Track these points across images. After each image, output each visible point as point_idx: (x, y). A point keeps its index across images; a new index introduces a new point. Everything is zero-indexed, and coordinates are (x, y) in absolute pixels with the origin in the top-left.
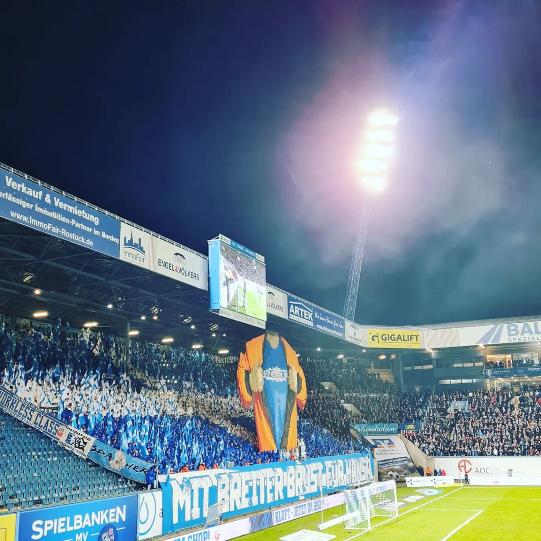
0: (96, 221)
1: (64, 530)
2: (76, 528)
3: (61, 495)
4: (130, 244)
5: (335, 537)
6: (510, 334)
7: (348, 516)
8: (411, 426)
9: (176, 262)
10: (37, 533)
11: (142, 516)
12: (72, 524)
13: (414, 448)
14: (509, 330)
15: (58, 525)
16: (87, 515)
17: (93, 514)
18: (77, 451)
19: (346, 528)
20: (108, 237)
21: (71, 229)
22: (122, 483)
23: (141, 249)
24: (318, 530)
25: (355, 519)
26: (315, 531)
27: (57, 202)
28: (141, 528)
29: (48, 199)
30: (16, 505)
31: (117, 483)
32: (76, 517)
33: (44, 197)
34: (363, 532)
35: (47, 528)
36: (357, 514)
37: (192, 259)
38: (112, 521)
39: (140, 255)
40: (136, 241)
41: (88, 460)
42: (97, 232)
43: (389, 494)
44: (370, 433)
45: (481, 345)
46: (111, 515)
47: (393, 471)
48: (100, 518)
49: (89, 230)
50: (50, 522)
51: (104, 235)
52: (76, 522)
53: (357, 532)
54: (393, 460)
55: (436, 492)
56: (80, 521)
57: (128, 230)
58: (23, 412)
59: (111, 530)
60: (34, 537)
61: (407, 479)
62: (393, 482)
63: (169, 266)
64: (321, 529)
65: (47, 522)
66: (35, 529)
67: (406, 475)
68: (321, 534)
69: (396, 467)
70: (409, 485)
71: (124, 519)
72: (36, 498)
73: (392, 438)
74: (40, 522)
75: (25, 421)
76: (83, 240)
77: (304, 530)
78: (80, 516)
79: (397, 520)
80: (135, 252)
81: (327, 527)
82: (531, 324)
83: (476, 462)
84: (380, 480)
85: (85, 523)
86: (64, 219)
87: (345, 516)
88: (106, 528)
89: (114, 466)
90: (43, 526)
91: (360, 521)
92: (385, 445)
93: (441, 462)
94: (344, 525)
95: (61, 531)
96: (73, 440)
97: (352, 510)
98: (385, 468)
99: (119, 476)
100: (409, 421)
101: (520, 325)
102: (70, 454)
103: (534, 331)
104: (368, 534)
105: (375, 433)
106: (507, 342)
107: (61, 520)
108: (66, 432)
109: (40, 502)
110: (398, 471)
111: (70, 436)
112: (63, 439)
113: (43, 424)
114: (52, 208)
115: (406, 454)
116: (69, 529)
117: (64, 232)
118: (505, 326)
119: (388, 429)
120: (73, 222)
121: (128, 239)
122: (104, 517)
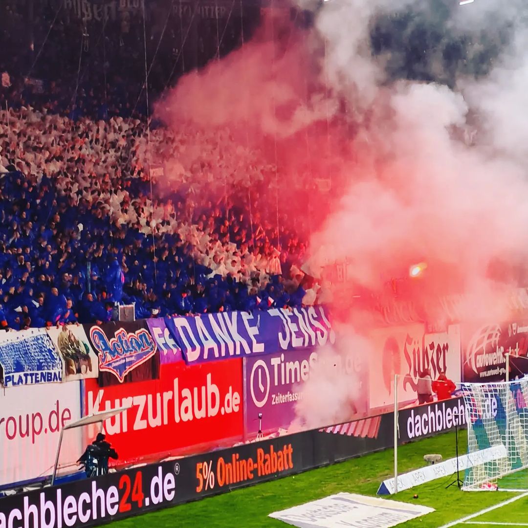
5: (432, 510)
19: (464, 488)
25: (491, 466)
26: (375, 496)
34: (513, 500)
36: (498, 452)
53: (497, 497)
64: (392, 492)
68: (391, 503)
77: (341, 495)
81: (410, 486)
87: (463, 458)
94: (458, 480)
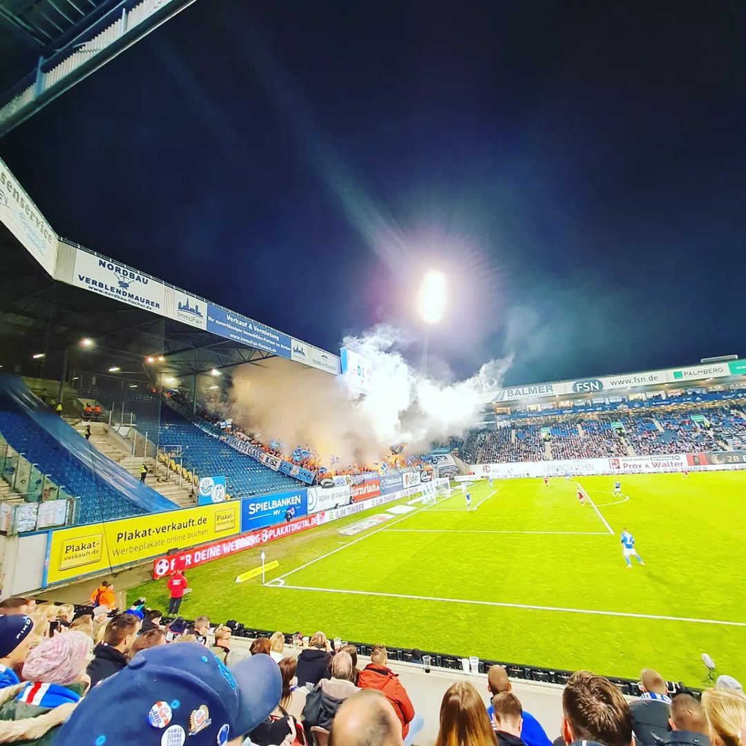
0: (278, 338)
1: (267, 509)
2: (274, 507)
3: (264, 490)
4: (296, 351)
6: (509, 396)
7: (424, 497)
8: (457, 449)
9: (323, 361)
10: (252, 511)
11: (310, 500)
12: (271, 506)
13: (459, 461)
14: (508, 393)
15: (263, 506)
16: (279, 501)
17: (283, 500)
18: (272, 467)
20: (284, 347)
21: (264, 343)
22: (298, 483)
23: (303, 353)
24: (407, 505)
25: (427, 499)
27: (255, 328)
28: (309, 507)
29: (250, 327)
30: (240, 496)
31: (295, 484)
32: (273, 502)
33: (248, 325)
34: (432, 505)
35: (257, 508)
36: (428, 496)
37: (332, 359)
38: (293, 503)
39: (303, 357)
40: (300, 349)
41: (278, 471)
42: (278, 345)
43: (446, 486)
44: (434, 453)
45: (494, 403)
46: (293, 500)
47: (448, 473)
48: (287, 502)
49: (274, 343)
50: (259, 504)
51: (282, 346)
52: (273, 504)
53: (428, 505)
54: (448, 467)
55: (471, 483)
56: (275, 504)
57: (295, 343)
58: (241, 447)
59: (293, 508)
60: (251, 513)
61: (455, 477)
62: (448, 478)
63: (319, 363)
65: (257, 505)
66: (251, 508)
67: (455, 475)
69: (449, 471)
70: (456, 480)
71: (299, 502)
72: (251, 492)
73: (446, 455)
74: (253, 505)
75: (243, 451)
76: (270, 349)
78: (276, 502)
79: (450, 498)
80: (300, 355)
81: (412, 503)
82: (520, 390)
83: (492, 466)
84: (440, 477)
85: (278, 505)
86: (259, 338)
88: (290, 507)
89: (292, 473)
90: (255, 507)
91: (429, 499)
92: (443, 459)
93: (473, 468)
94: (421, 502)
95: (265, 509)
96: (269, 461)
97: (425, 494)
98: (444, 471)
99: (295, 479)
100: (456, 446)
101: (514, 391)
102: (269, 468)
103: (521, 393)
104: (434, 505)
105: (437, 453)
106: (507, 400)
107: (265, 503)
108: (265, 457)
109: (253, 494)
110: (451, 473)
111: (268, 459)
112: (264, 461)
113: (252, 453)
114: (252, 331)
115: (455, 464)
116: (270, 508)
117: (260, 345)
118: (506, 391)
119: (444, 451)
120: (265, 339)
121: (296, 348)
122: (289, 501)
